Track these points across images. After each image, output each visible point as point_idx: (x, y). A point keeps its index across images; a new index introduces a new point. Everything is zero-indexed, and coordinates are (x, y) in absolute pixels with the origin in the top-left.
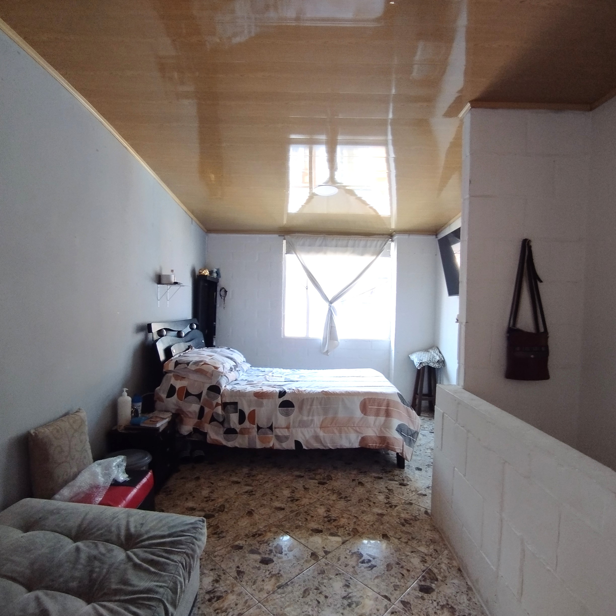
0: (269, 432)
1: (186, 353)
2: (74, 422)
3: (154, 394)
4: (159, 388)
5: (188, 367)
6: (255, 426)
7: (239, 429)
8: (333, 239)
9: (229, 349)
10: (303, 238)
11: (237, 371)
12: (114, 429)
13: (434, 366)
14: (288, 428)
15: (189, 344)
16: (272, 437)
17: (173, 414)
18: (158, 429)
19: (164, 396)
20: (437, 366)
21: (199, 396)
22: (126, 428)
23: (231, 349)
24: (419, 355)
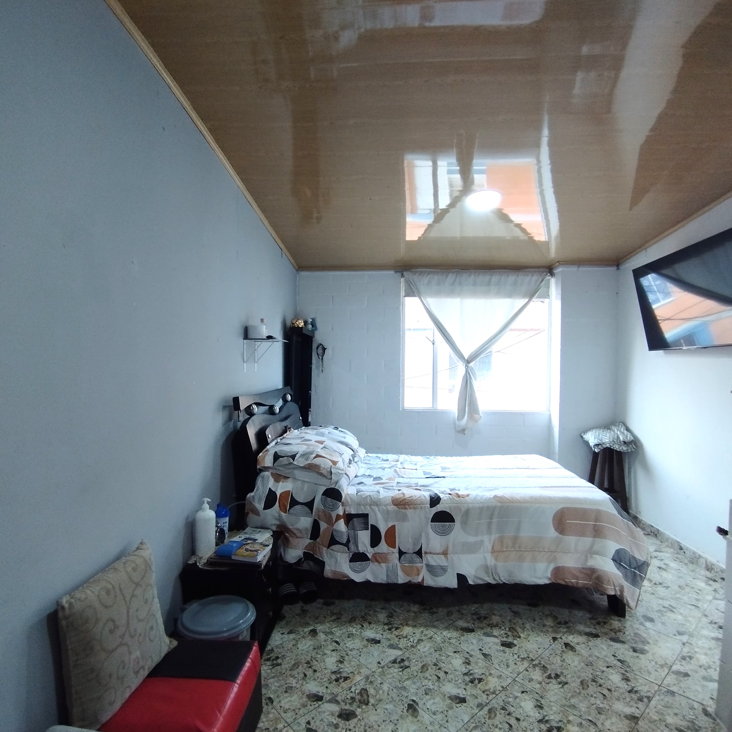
0: (416, 558)
1: (283, 438)
2: (134, 570)
3: (244, 504)
4: (252, 494)
5: (295, 463)
6: (396, 550)
7: (372, 554)
8: (470, 275)
9: (336, 428)
10: (428, 275)
11: (356, 462)
12: (191, 562)
13: (621, 449)
14: (445, 553)
15: (285, 423)
16: (422, 567)
17: (273, 532)
18: (258, 565)
19: (260, 506)
20: (625, 449)
21: (310, 505)
22: (210, 562)
23: (340, 429)
24: (596, 433)
